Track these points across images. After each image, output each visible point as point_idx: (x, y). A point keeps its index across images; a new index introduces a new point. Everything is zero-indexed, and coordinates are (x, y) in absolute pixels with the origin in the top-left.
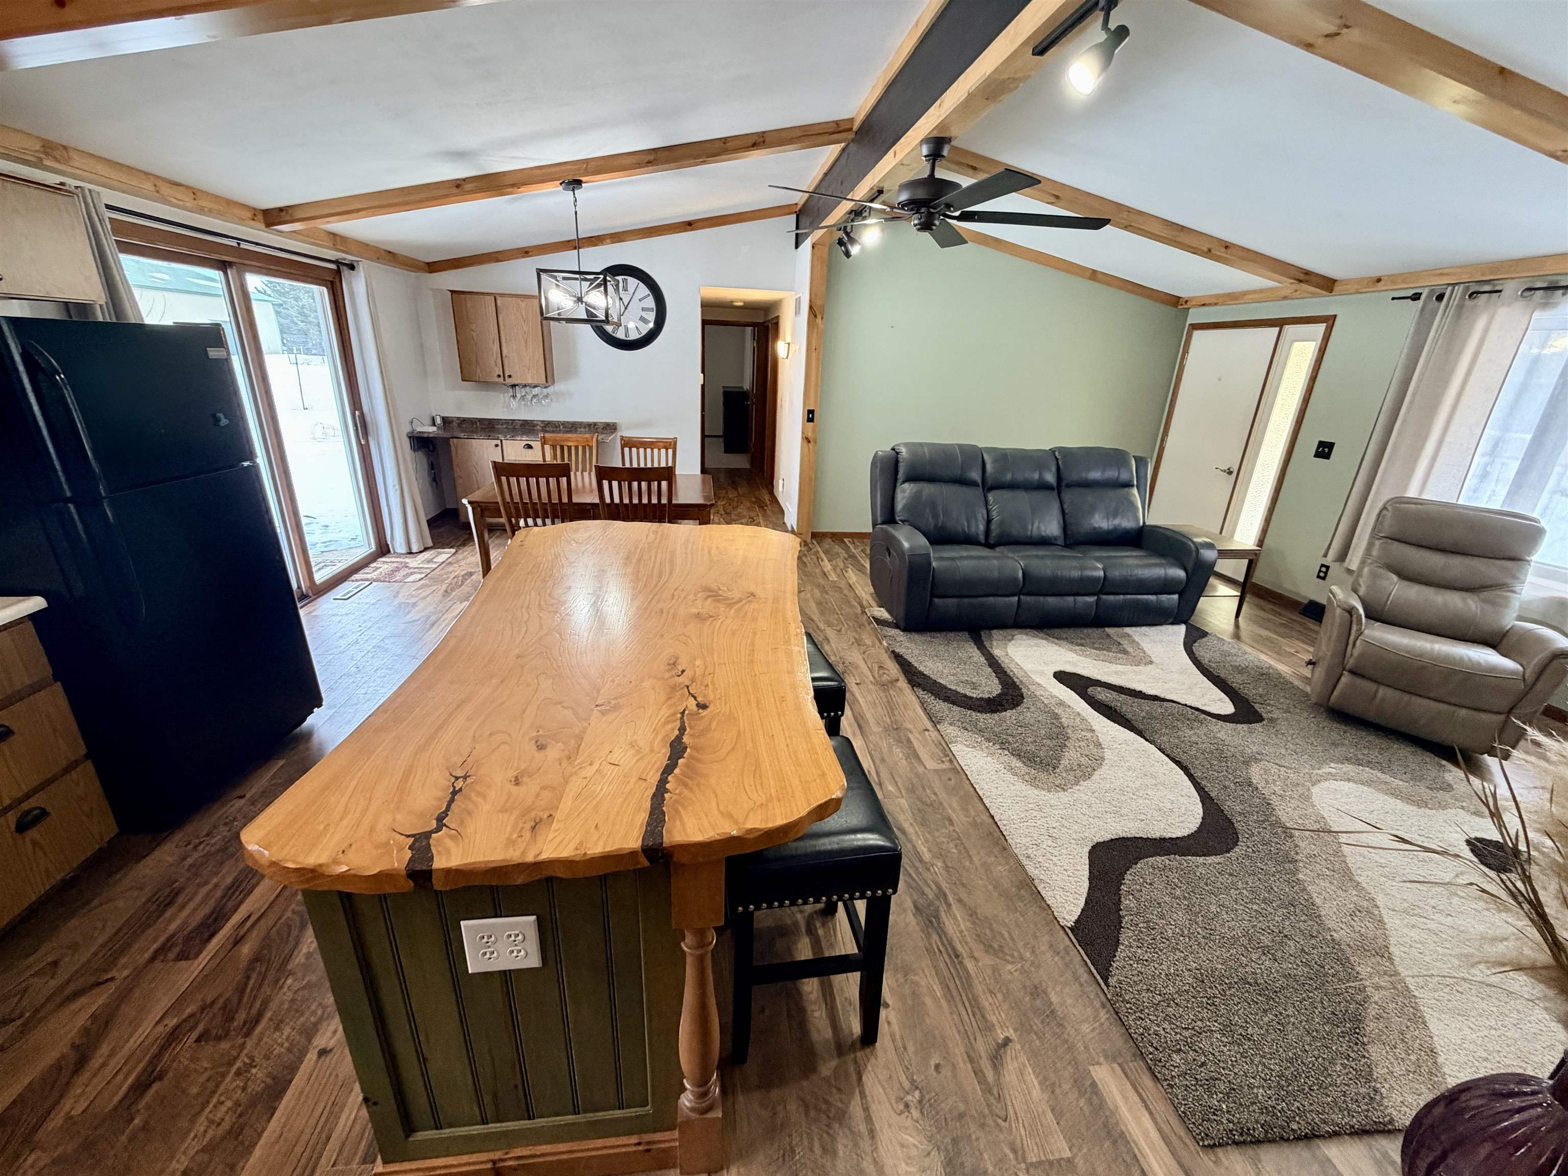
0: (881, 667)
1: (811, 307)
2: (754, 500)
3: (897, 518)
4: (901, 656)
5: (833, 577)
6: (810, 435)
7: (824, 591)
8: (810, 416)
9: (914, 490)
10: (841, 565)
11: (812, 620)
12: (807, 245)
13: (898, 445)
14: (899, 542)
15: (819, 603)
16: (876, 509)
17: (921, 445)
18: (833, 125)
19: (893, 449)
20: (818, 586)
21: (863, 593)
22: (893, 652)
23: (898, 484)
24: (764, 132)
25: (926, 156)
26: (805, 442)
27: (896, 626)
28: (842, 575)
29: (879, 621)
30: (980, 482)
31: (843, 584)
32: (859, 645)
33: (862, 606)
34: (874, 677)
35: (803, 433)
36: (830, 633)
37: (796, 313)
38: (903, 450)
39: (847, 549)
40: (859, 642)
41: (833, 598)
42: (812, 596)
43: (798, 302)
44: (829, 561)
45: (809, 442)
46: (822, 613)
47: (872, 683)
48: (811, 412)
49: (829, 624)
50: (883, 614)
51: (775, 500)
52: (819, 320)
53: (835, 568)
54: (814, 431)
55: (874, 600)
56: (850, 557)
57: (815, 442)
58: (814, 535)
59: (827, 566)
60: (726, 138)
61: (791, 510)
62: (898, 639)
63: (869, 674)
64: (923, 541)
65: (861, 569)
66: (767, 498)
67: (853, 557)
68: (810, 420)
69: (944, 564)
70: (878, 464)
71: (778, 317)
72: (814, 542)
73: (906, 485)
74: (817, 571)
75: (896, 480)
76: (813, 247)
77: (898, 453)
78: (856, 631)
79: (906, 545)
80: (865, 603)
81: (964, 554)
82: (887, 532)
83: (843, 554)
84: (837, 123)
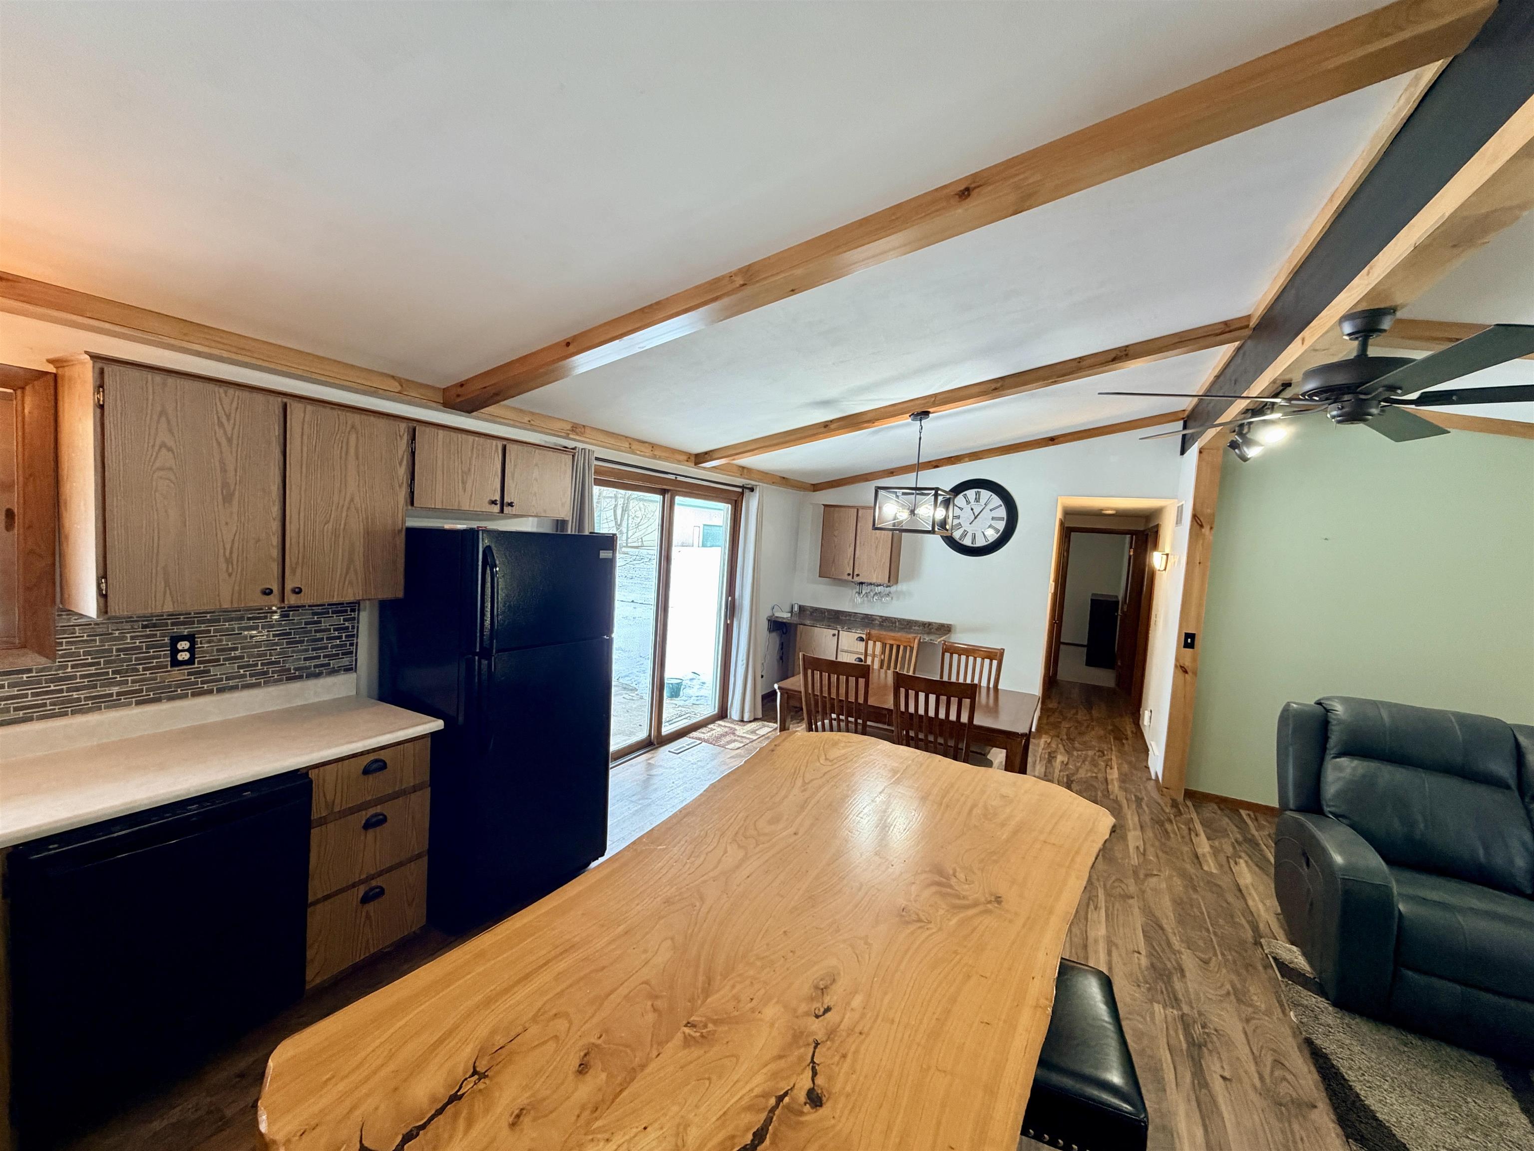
0: (1278, 1063)
1: (1195, 517)
2: (1110, 728)
3: (1327, 809)
4: (1325, 1057)
5: (1211, 866)
6: (1187, 663)
7: (1191, 884)
8: (1189, 641)
9: (1360, 771)
10: (1229, 850)
11: (1162, 928)
12: (1193, 451)
13: (1328, 699)
14: (1324, 851)
15: (1178, 903)
16: (1287, 785)
17: (1375, 704)
18: (1223, 326)
19: (1319, 703)
20: (1183, 874)
21: (1260, 906)
22: (1309, 1042)
23: (1328, 757)
24: (1127, 346)
25: (1349, 335)
26: (1181, 674)
27: (1320, 990)
28: (1227, 866)
29: (1286, 969)
30: (1512, 783)
31: (1225, 882)
32: (1239, 1001)
33: (1255, 929)
34: (1261, 1078)
35: (1177, 659)
36: (1189, 961)
37: (1177, 523)
38: (1339, 709)
39: (1242, 826)
40: (1240, 997)
41: (1204, 901)
42: (1170, 888)
43: (1180, 510)
44: (1208, 839)
45: (1186, 672)
46: (1181, 921)
47: (1255, 1087)
48: (1188, 636)
49: (1190, 944)
50: (1296, 958)
51: (1139, 733)
52: (1206, 530)
53: (1216, 852)
54: (1194, 659)
55: (1282, 927)
56: (1246, 840)
57: (1195, 673)
58: (1190, 794)
59: (1204, 846)
60: (1080, 358)
61: (1157, 753)
62: (1323, 1018)
63: (1252, 1068)
64: (1372, 860)
65: (1260, 864)
66: (1129, 729)
67: (1252, 842)
68: (1187, 645)
69: (1422, 911)
70: (1291, 722)
71: (1157, 526)
72: (1189, 803)
73: (1344, 761)
74: (1186, 849)
75: (1323, 750)
76: (1200, 452)
77: (1327, 711)
78: (1239, 974)
79: (1338, 859)
80: (1262, 926)
81: (1475, 903)
82: (1302, 826)
83: (1235, 834)
84: (1226, 323)
